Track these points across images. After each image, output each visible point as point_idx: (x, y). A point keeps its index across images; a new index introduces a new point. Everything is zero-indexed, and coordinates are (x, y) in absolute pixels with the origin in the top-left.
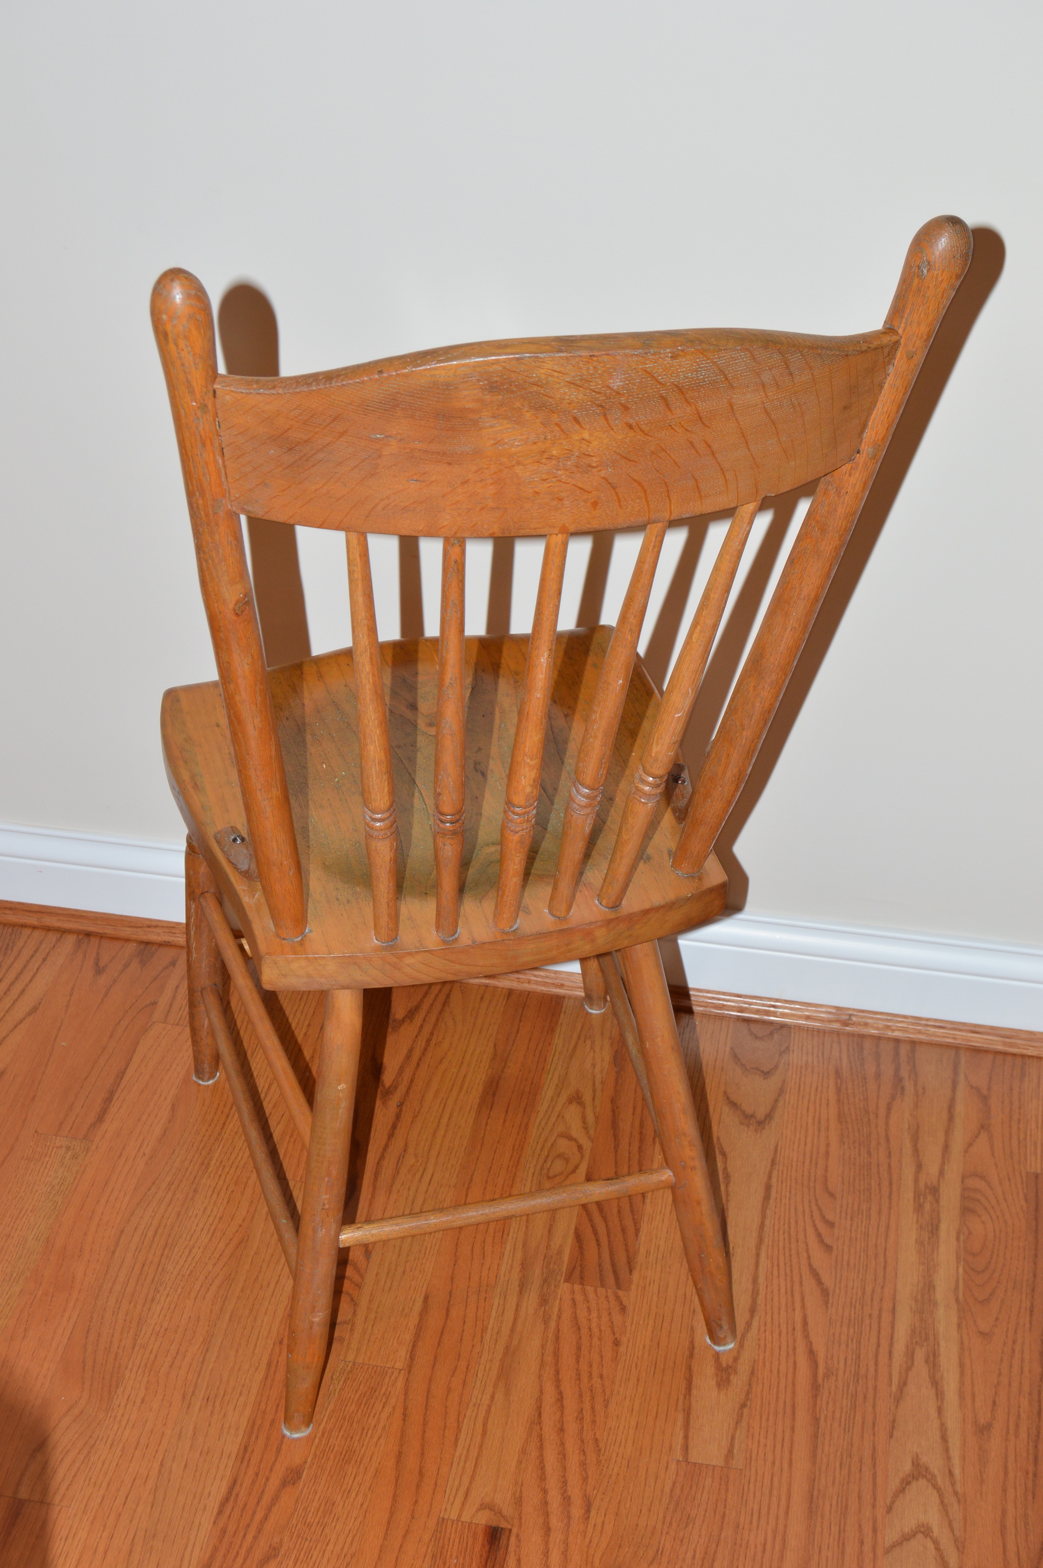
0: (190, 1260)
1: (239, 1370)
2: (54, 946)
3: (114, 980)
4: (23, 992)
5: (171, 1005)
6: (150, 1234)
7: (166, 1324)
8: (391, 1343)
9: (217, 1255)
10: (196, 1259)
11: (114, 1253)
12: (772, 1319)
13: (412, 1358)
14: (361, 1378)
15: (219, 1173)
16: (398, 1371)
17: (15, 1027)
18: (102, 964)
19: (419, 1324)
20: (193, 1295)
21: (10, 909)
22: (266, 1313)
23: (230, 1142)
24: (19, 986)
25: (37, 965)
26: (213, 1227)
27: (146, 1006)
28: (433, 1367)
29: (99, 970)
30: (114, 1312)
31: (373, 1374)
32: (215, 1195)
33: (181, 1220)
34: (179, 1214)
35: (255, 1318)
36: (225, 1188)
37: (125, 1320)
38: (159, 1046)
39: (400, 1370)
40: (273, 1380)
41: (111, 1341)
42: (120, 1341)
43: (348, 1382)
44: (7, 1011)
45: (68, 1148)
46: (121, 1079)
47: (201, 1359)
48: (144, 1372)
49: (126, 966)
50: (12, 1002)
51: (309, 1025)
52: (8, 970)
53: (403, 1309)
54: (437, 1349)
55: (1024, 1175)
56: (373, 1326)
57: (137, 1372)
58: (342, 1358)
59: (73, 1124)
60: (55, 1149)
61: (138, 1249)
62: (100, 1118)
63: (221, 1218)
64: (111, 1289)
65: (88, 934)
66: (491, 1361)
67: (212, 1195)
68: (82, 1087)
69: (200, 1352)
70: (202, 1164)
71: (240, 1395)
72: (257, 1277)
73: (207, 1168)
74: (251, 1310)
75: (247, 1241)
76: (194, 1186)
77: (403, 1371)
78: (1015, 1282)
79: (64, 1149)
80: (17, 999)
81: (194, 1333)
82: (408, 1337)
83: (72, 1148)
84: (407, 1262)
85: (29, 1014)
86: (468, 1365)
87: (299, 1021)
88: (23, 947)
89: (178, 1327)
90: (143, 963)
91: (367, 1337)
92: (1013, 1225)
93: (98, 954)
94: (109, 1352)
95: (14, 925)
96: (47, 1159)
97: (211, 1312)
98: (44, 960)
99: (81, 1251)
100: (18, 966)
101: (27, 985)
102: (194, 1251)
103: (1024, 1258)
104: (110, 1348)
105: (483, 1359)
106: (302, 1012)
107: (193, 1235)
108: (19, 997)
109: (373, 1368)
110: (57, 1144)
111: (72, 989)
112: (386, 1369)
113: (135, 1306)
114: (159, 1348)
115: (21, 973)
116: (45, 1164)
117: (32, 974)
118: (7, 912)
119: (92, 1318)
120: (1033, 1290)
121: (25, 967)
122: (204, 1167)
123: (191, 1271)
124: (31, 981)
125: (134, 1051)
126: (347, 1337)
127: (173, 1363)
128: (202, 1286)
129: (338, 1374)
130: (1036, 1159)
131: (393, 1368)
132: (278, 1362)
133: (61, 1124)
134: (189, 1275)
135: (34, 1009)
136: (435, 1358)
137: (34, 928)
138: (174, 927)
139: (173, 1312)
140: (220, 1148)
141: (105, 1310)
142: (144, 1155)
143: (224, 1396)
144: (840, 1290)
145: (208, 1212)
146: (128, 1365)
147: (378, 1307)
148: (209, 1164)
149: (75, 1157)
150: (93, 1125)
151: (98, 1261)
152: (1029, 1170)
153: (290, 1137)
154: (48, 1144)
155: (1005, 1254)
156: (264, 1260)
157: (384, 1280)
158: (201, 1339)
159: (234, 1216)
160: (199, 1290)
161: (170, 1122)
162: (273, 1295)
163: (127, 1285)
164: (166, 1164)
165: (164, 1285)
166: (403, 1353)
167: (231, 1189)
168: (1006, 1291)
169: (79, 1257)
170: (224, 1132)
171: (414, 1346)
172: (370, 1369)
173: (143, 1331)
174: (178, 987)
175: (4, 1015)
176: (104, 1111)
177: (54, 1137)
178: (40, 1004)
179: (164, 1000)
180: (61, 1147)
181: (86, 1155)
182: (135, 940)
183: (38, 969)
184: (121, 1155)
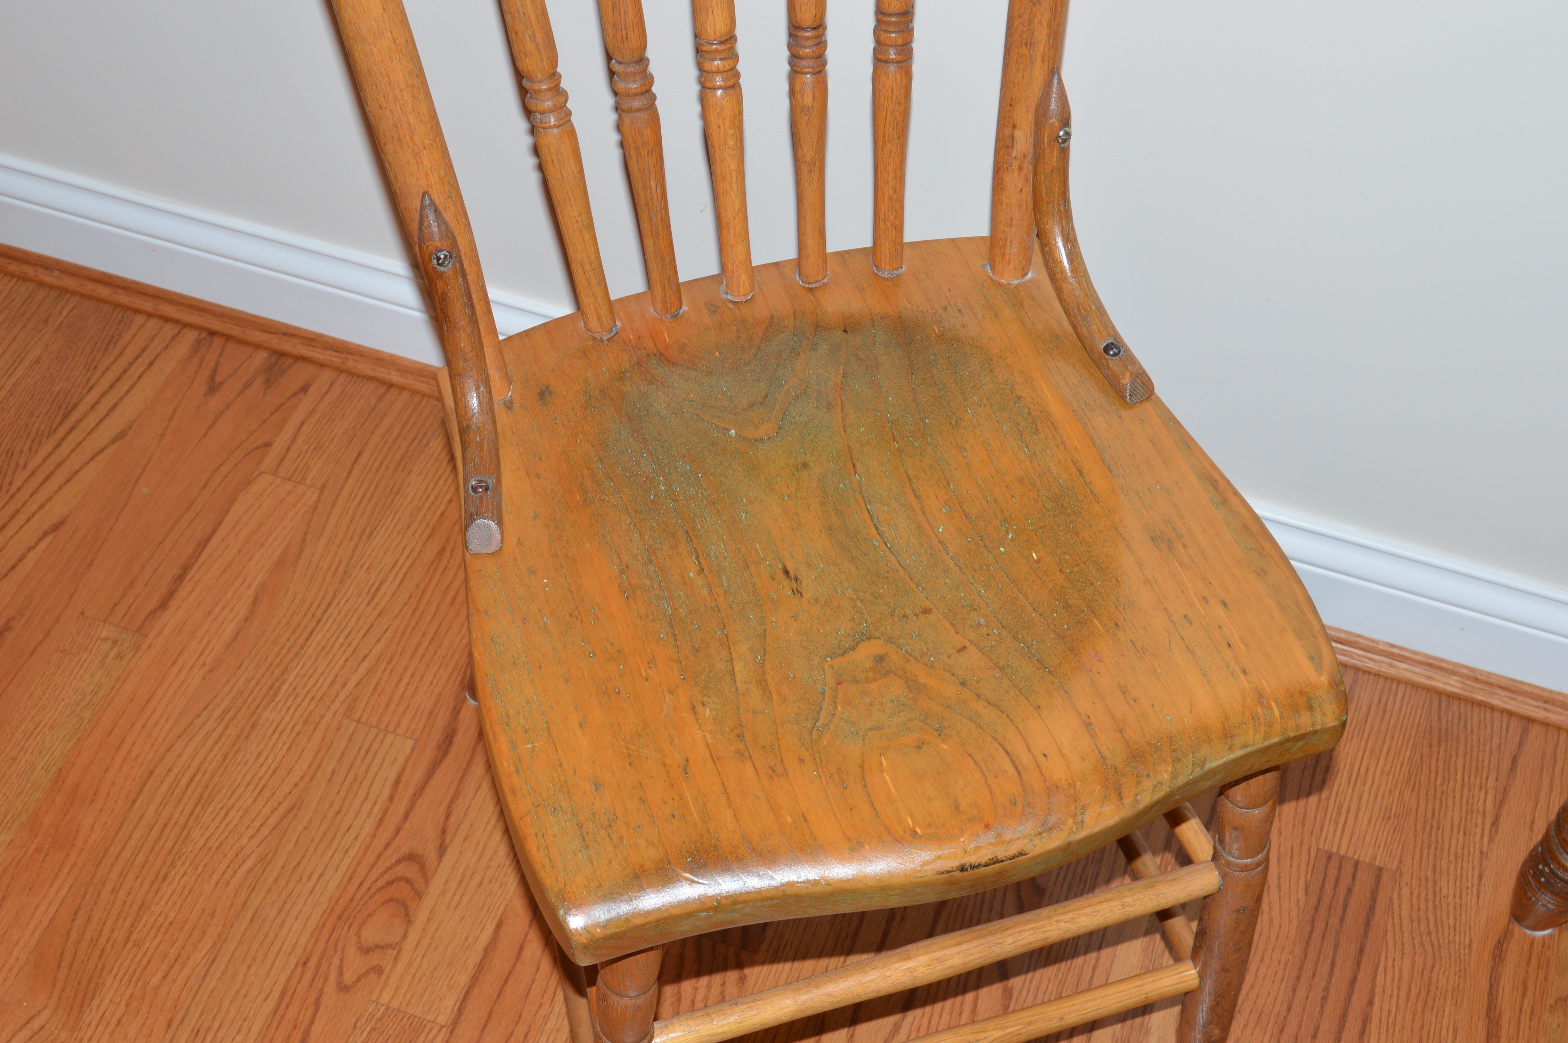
0: (224, 825)
1: (246, 995)
2: (167, 346)
3: (228, 405)
4: (114, 407)
5: (288, 449)
6: (184, 781)
7: (173, 915)
8: (439, 986)
9: (257, 824)
10: (231, 827)
11: (134, 802)
12: (929, 1023)
13: (460, 1010)
14: (391, 1032)
15: (289, 704)
16: (439, 1027)
17: (93, 458)
18: (218, 379)
19: (481, 962)
20: (215, 877)
21: (124, 288)
22: (297, 918)
23: (313, 660)
24: (110, 399)
25: (140, 370)
26: (263, 782)
27: (258, 448)
28: (483, 1031)
29: (213, 388)
30: (114, 888)
31: (406, 1027)
32: (276, 736)
33: (226, 768)
34: (225, 758)
35: (283, 923)
36: (290, 727)
37: (125, 903)
38: (259, 508)
39: (442, 1027)
40: (283, 1016)
41: (101, 931)
42: (112, 931)
43: (374, 1034)
44: (89, 434)
45: (115, 643)
46: (203, 549)
47: (203, 973)
48: (130, 981)
49: (247, 385)
50: (97, 420)
52: (104, 373)
53: (467, 938)
54: (494, 1004)
55: (1313, 852)
56: (424, 956)
57: (122, 980)
58: (374, 998)
59: (130, 607)
60: (99, 642)
61: (165, 802)
62: (163, 605)
63: (275, 771)
64: (119, 854)
65: (212, 333)
66: (558, 1031)
67: (272, 735)
68: (152, 556)
69: (204, 961)
70: (271, 688)
71: (239, 1032)
72: (299, 863)
73: (276, 694)
74: (280, 910)
75: (299, 809)
76: (254, 719)
77: (444, 1029)
78: (1260, 1015)
79: (109, 643)
80: (104, 418)
81: (204, 933)
82: (463, 979)
83: (119, 643)
84: (488, 868)
85: (114, 441)
86: (528, 1033)
87: (439, 493)
88: (130, 342)
89: (186, 921)
90: (268, 384)
91: (412, 971)
92: (1280, 927)
93: (217, 363)
94: (95, 945)
95: (127, 308)
96: (86, 654)
97: (231, 906)
98: (151, 364)
99: (95, 794)
100: (116, 370)
101: (121, 399)
102: (232, 813)
103: (1282, 980)
104: (97, 940)
105: (548, 1026)
107: (235, 790)
108: (107, 414)
109: (409, 1019)
110: (104, 635)
111: (174, 412)
112: (425, 1022)
113: (141, 884)
114: (156, 949)
115: (118, 380)
116: (81, 662)
117: (131, 382)
118: (120, 291)
119: (86, 893)
120: (1282, 1031)
121: (125, 372)
122: (272, 693)
123: (221, 844)
124: (128, 392)
125: (228, 511)
126: (388, 968)
127: (168, 973)
128: (228, 867)
129: (364, 1021)
130: (1335, 830)
131: (433, 1022)
132: (294, 992)
133: (115, 605)
134: (217, 848)
135: (121, 435)
136: (490, 1015)
137: (150, 315)
138: (314, 340)
139: (186, 899)
140: (299, 667)
141: (104, 883)
142: (204, 664)
143: (218, 1030)
144: (1028, 992)
145: (262, 760)
146: (113, 967)
147: (436, 930)
148: (279, 689)
149: (119, 656)
150: (153, 613)
151: (112, 811)
152: (1321, 847)
153: (388, 664)
154: (93, 633)
155: (1258, 970)
156: (312, 840)
157: (453, 891)
158: (210, 945)
159: (291, 769)
160: (225, 872)
161: (246, 620)
162: (312, 892)
163: (139, 852)
164: (228, 681)
165: (184, 858)
166: (451, 1002)
167: (296, 730)
168: (1245, 1026)
169: (92, 802)
170: (308, 644)
171: (467, 994)
172: (405, 1020)
173: (143, 922)
174: (302, 424)
175: (84, 439)
176: (171, 594)
177: (102, 624)
178: (130, 427)
179: (280, 442)
180: (107, 639)
181: (134, 656)
182: (267, 348)
183: (140, 377)
184: (176, 661)
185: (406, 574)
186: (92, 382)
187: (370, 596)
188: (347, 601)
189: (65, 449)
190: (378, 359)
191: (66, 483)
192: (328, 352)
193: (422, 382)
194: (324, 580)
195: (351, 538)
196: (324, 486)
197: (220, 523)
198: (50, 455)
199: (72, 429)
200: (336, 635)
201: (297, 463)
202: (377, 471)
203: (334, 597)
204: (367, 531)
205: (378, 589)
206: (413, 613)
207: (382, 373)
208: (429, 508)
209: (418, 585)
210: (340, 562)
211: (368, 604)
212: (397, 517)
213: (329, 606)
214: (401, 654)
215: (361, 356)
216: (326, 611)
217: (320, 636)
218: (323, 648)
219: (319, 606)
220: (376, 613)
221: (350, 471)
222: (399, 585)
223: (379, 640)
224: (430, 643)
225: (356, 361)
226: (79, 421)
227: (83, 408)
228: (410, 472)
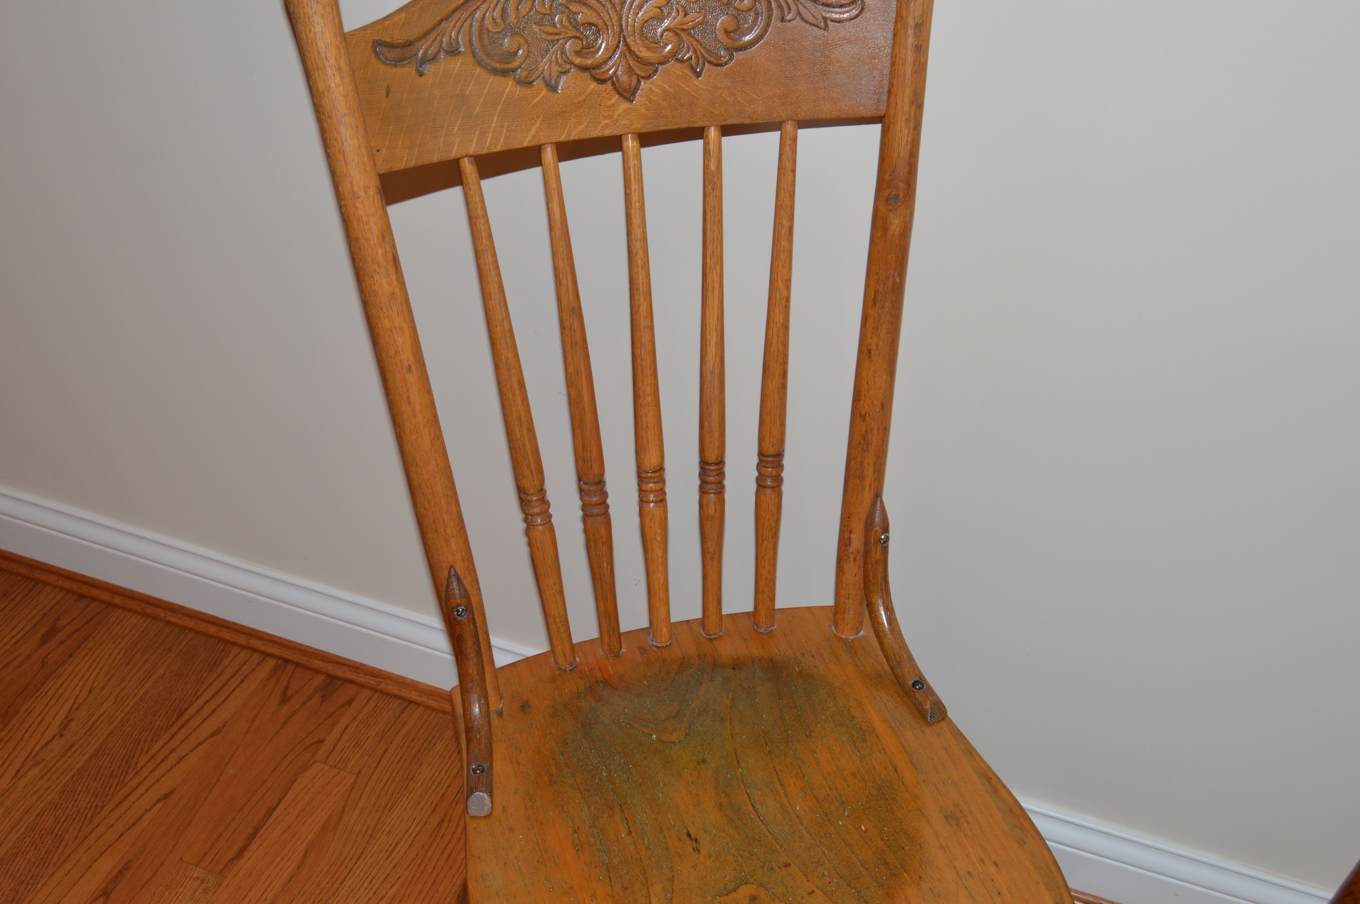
2: (254, 669)
3: (294, 712)
4: (213, 711)
5: (335, 746)
17: (196, 747)
18: (289, 694)
21: (226, 627)
23: (345, 898)
24: (211, 706)
25: (234, 685)
27: (314, 743)
29: (285, 699)
38: (312, 787)
44: (194, 730)
45: (203, 881)
46: (271, 815)
49: (309, 699)
50: (201, 720)
51: (449, 786)
52: (208, 687)
59: (215, 856)
60: (191, 880)
62: (239, 855)
65: (286, 661)
68: (233, 819)
79: (199, 881)
80: (206, 719)
83: (206, 881)
85: (212, 736)
88: (228, 665)
90: (324, 698)
93: (289, 683)
95: (227, 642)
96: (181, 889)
98: (242, 681)
100: (217, 685)
101: (219, 706)
106: (447, 771)
108: (209, 716)
110: (195, 875)
111: (256, 716)
115: (217, 692)
116: (178, 895)
117: (227, 694)
118: (223, 629)
121: (223, 687)
124: (224, 701)
125: (290, 788)
133: (205, 854)
135: (217, 732)
137: (243, 647)
138: (358, 668)
142: (266, 899)
149: (205, 891)
150: (232, 860)
154: (188, 873)
161: (298, 868)
170: (342, 887)
174: (347, 727)
175: (190, 734)
176: (245, 847)
177: (195, 867)
178: (224, 726)
179: (330, 740)
180: (197, 878)
181: (216, 891)
182: (324, 673)
183: (233, 690)
184: (246, 896)
185: (415, 837)
186: (199, 693)
187: (388, 853)
188: (371, 857)
189: (177, 740)
190: (402, 683)
191: (176, 765)
192: (368, 677)
193: (433, 700)
194: (355, 841)
195: (377, 811)
196: (359, 772)
197: (284, 797)
198: (166, 744)
199: (183, 726)
200: (362, 881)
201: (341, 755)
202: (398, 762)
203: (362, 853)
204: (389, 806)
205: (394, 848)
206: (419, 867)
207: (405, 693)
208: (434, 790)
209: (423, 846)
210: (368, 828)
211: (387, 859)
212: (410, 797)
213: (358, 860)
214: (409, 896)
215: (391, 680)
216: (356, 863)
217: (351, 881)
218: (353, 890)
219: (351, 860)
220: (392, 865)
221: (379, 763)
222: (410, 846)
223: (393, 886)
224: (430, 889)
225: (386, 684)
226: (188, 721)
227: (192, 711)
228: (421, 764)
